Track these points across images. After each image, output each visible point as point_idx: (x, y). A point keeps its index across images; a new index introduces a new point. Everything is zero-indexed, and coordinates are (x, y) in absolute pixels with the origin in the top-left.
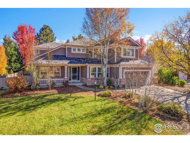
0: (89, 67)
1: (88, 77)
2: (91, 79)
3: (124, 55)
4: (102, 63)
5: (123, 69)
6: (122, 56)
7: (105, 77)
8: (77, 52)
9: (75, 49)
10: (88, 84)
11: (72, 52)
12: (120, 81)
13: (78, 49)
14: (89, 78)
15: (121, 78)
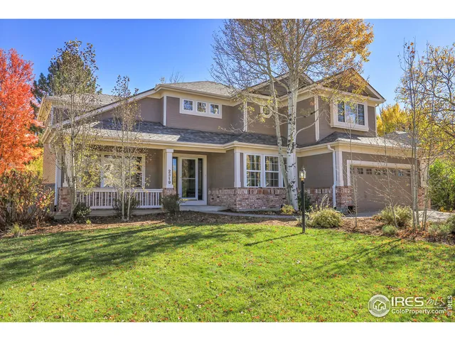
0: (242, 155)
1: (238, 184)
2: (246, 192)
3: (339, 120)
4: (280, 142)
5: (346, 156)
6: (335, 122)
7: (294, 182)
8: (195, 112)
9: (191, 103)
10: (239, 208)
11: (182, 111)
12: (339, 195)
13: (200, 104)
14: (242, 187)
15: (342, 184)
